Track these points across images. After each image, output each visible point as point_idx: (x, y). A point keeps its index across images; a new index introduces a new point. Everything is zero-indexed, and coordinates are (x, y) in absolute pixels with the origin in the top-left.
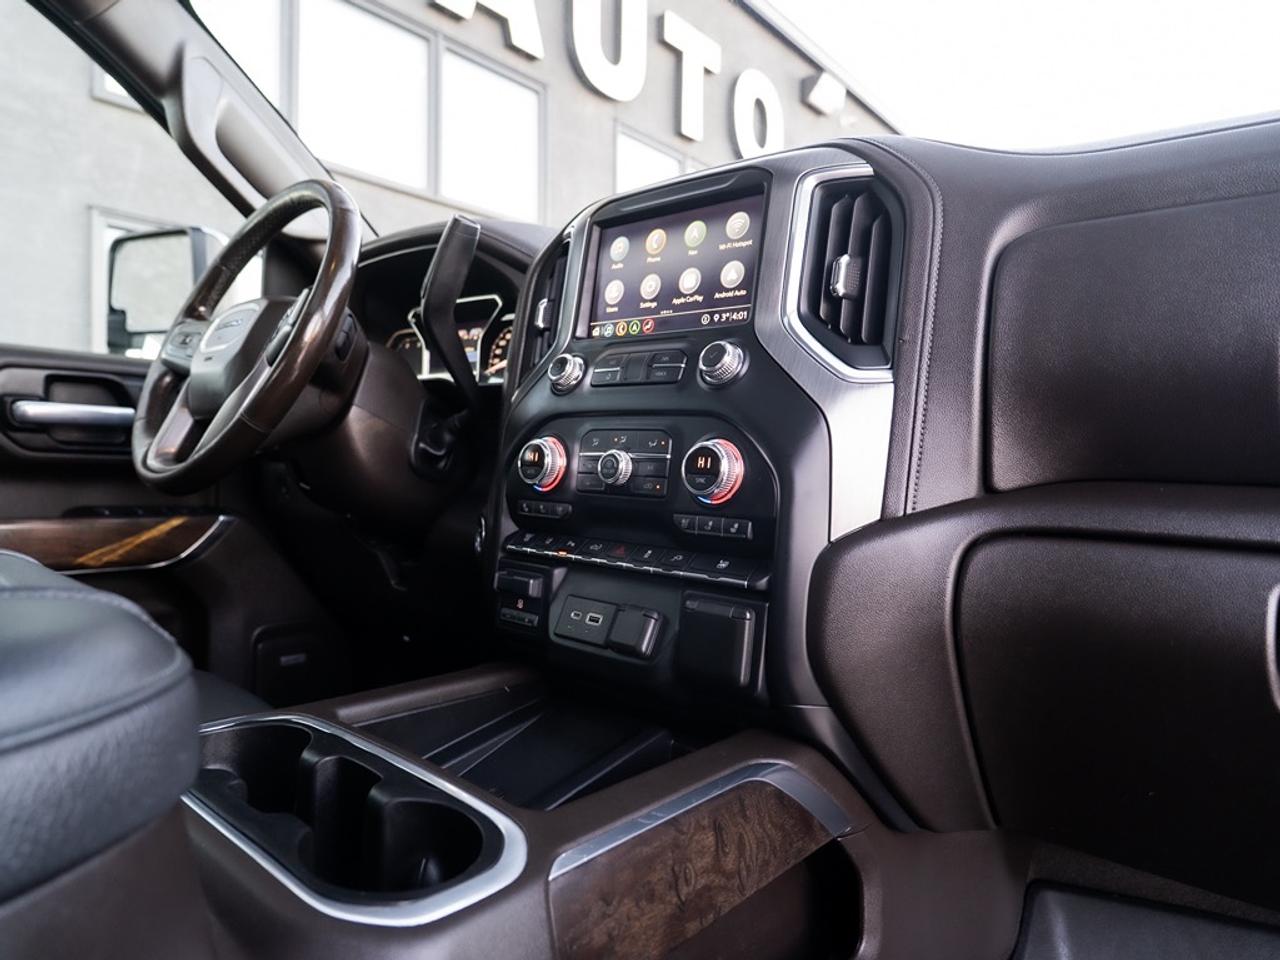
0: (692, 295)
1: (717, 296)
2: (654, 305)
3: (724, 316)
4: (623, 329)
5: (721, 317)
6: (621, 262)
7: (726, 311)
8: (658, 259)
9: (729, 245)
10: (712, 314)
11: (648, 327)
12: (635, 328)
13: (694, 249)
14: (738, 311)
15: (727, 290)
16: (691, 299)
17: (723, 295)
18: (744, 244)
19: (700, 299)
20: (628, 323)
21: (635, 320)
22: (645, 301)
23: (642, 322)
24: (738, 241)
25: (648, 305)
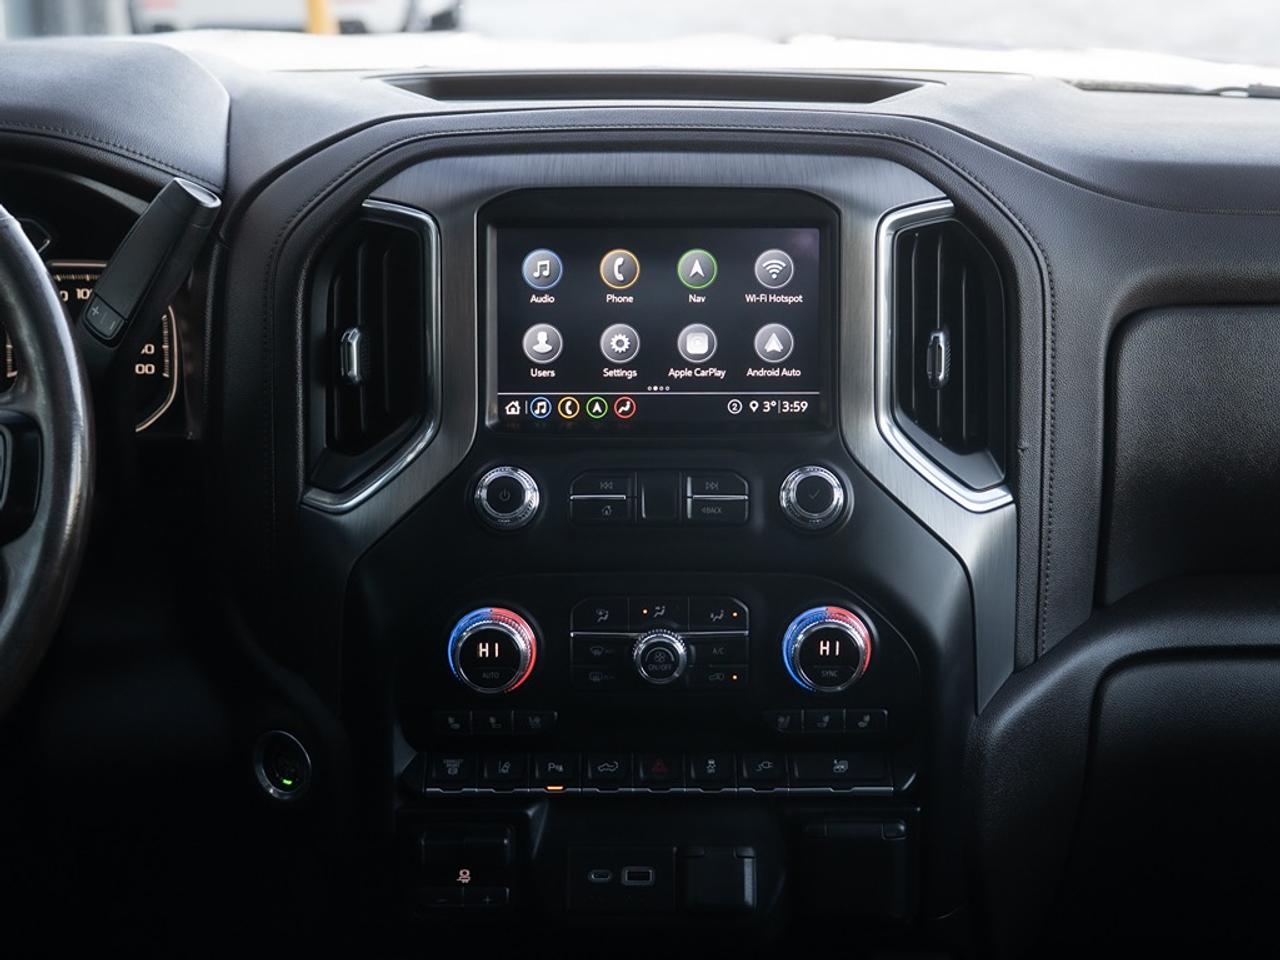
0: (705, 366)
1: (751, 372)
2: (631, 374)
3: (767, 404)
4: (573, 408)
5: (762, 406)
6: (550, 292)
7: (770, 398)
8: (630, 299)
9: (762, 297)
10: (746, 400)
11: (627, 408)
12: (597, 407)
13: (699, 293)
14: (791, 400)
15: (769, 366)
16: (704, 373)
17: (762, 373)
18: (789, 300)
19: (721, 374)
20: (583, 400)
21: (597, 395)
22: (613, 366)
23: (611, 400)
24: (778, 293)
25: (619, 373)
